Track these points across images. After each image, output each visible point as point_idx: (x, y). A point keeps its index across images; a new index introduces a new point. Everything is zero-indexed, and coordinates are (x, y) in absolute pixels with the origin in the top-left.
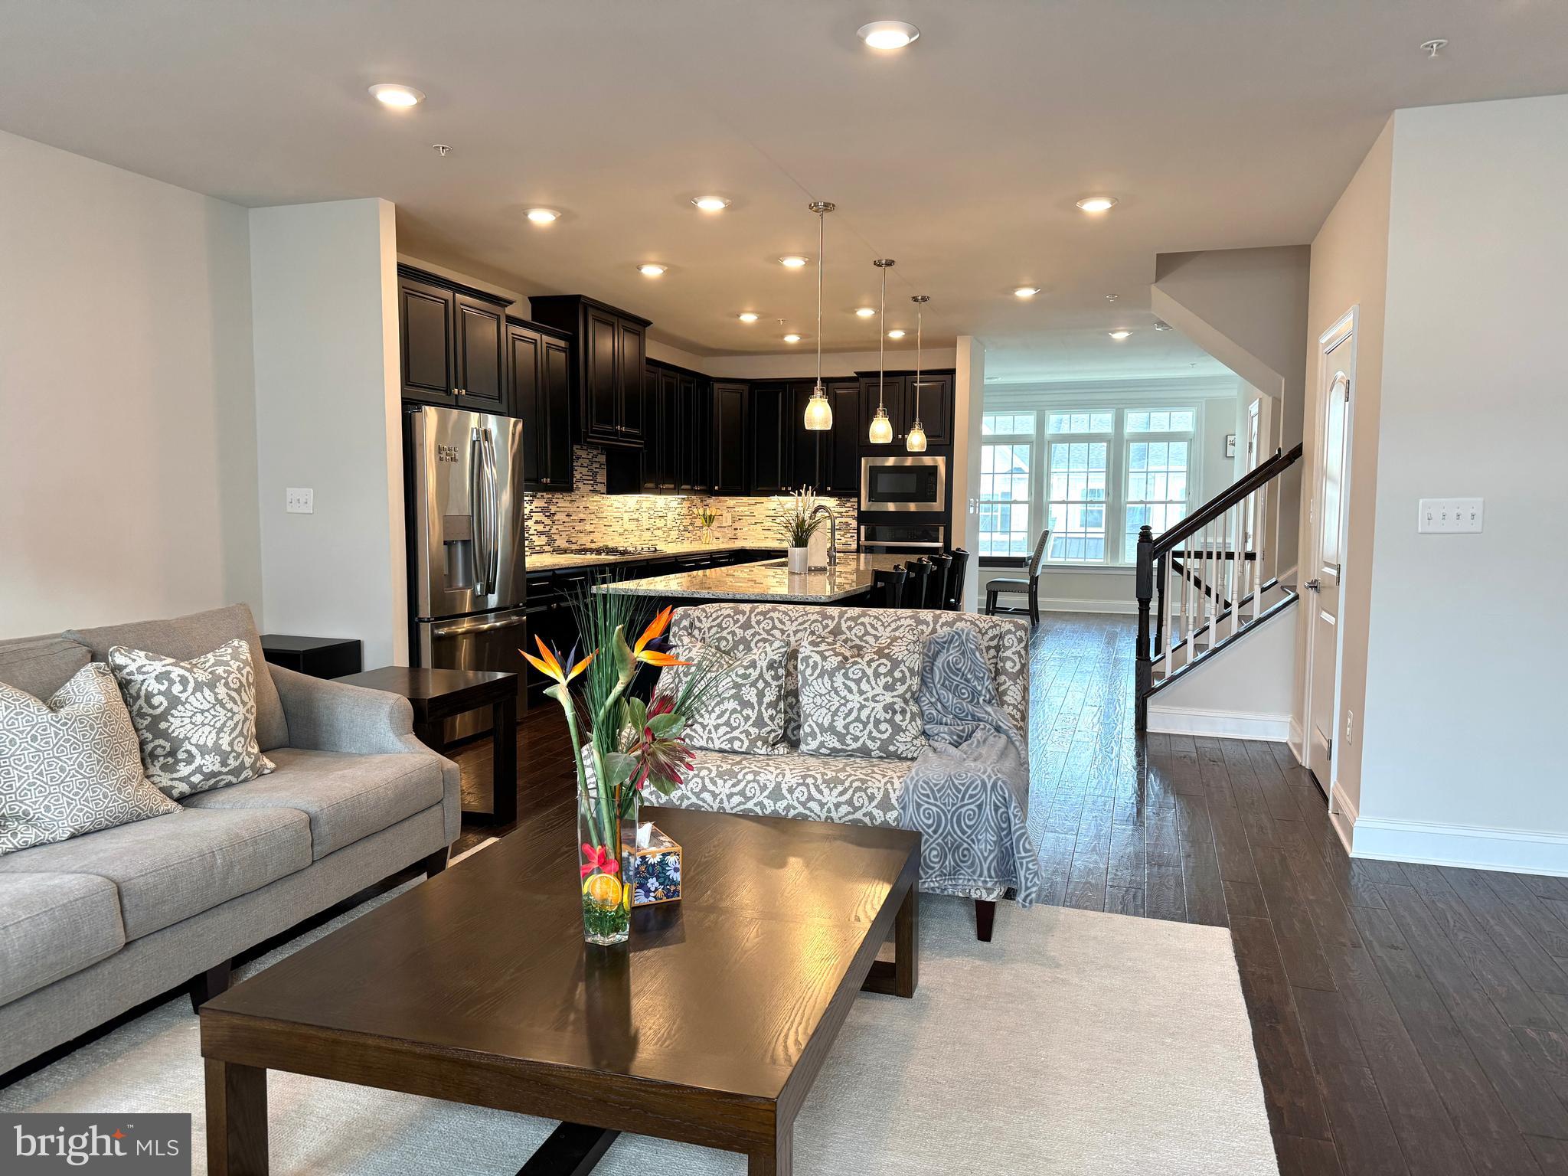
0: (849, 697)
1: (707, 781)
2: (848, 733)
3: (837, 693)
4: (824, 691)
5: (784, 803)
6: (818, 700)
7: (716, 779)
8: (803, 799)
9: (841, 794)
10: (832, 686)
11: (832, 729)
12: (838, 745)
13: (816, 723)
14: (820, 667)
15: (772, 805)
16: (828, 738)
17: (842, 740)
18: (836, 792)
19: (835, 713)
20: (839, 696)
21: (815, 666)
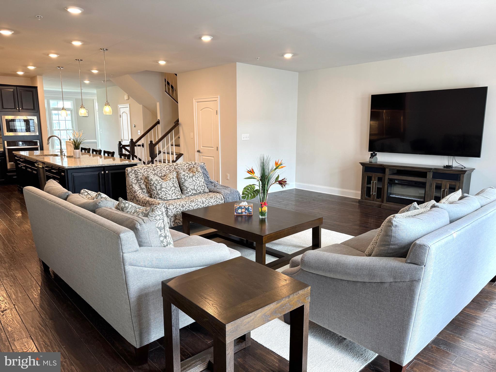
0: (197, 181)
1: (189, 204)
2: (198, 189)
3: (194, 181)
4: (191, 181)
5: (205, 204)
6: (190, 184)
7: (191, 203)
8: (208, 202)
9: (214, 199)
10: (193, 180)
11: (194, 189)
12: (195, 193)
13: (191, 189)
14: (189, 176)
15: (203, 205)
16: (194, 191)
17: (196, 192)
18: (213, 199)
19: (195, 186)
20: (195, 182)
21: (187, 176)
